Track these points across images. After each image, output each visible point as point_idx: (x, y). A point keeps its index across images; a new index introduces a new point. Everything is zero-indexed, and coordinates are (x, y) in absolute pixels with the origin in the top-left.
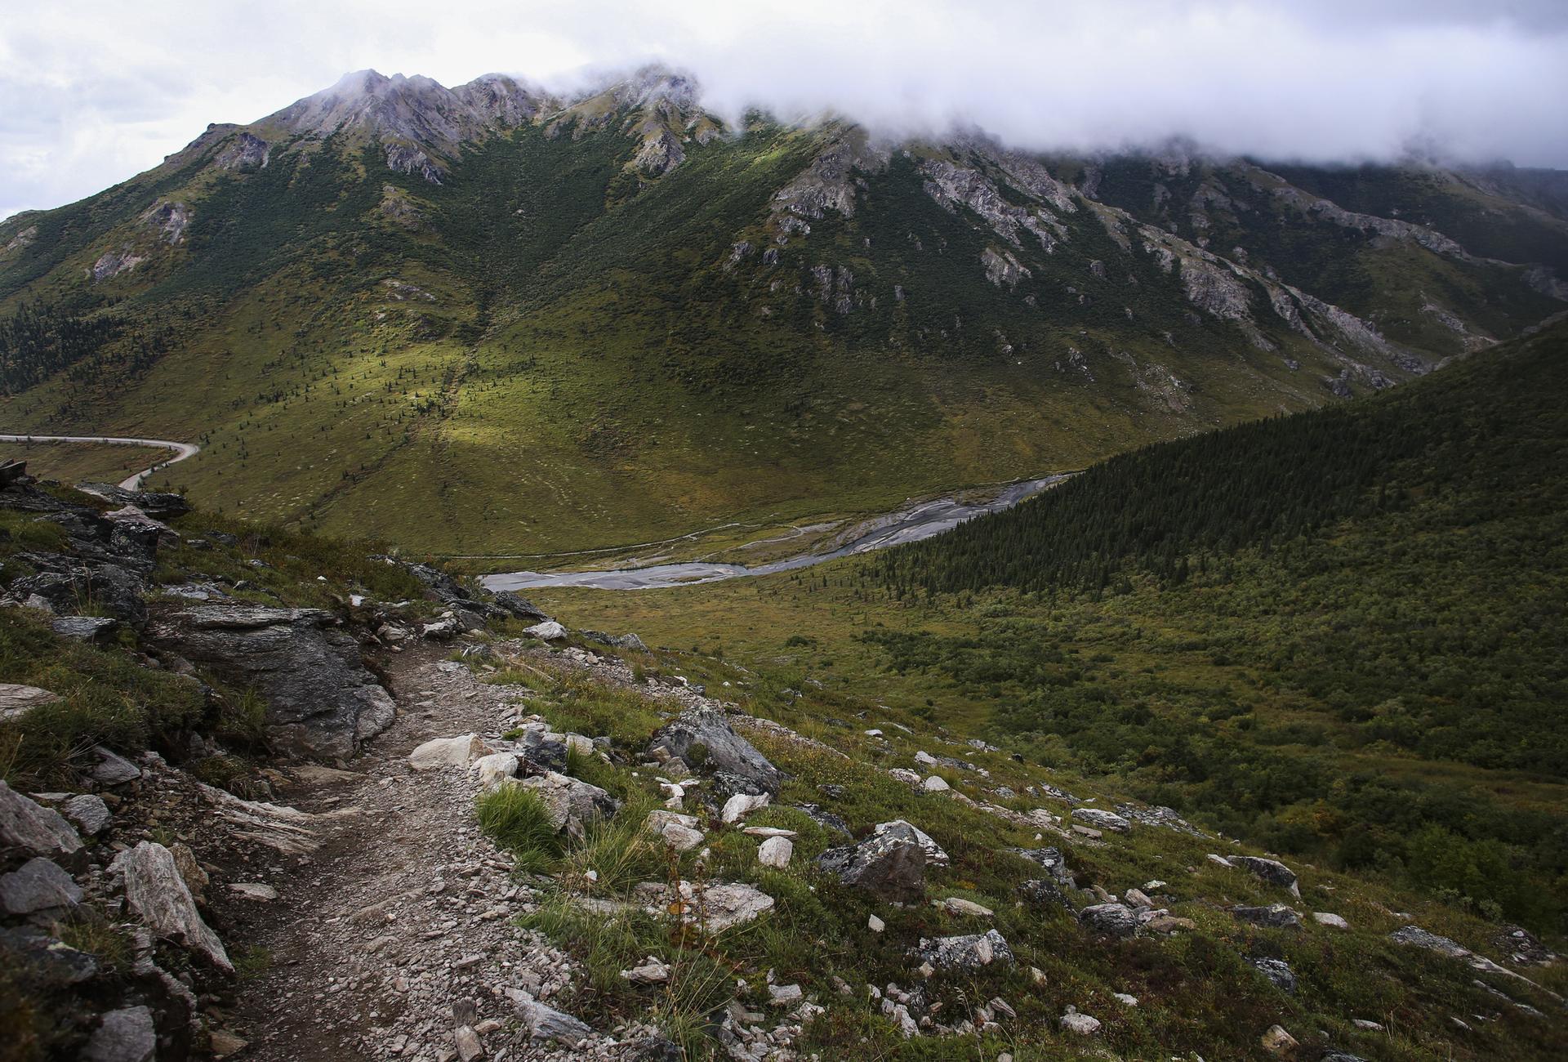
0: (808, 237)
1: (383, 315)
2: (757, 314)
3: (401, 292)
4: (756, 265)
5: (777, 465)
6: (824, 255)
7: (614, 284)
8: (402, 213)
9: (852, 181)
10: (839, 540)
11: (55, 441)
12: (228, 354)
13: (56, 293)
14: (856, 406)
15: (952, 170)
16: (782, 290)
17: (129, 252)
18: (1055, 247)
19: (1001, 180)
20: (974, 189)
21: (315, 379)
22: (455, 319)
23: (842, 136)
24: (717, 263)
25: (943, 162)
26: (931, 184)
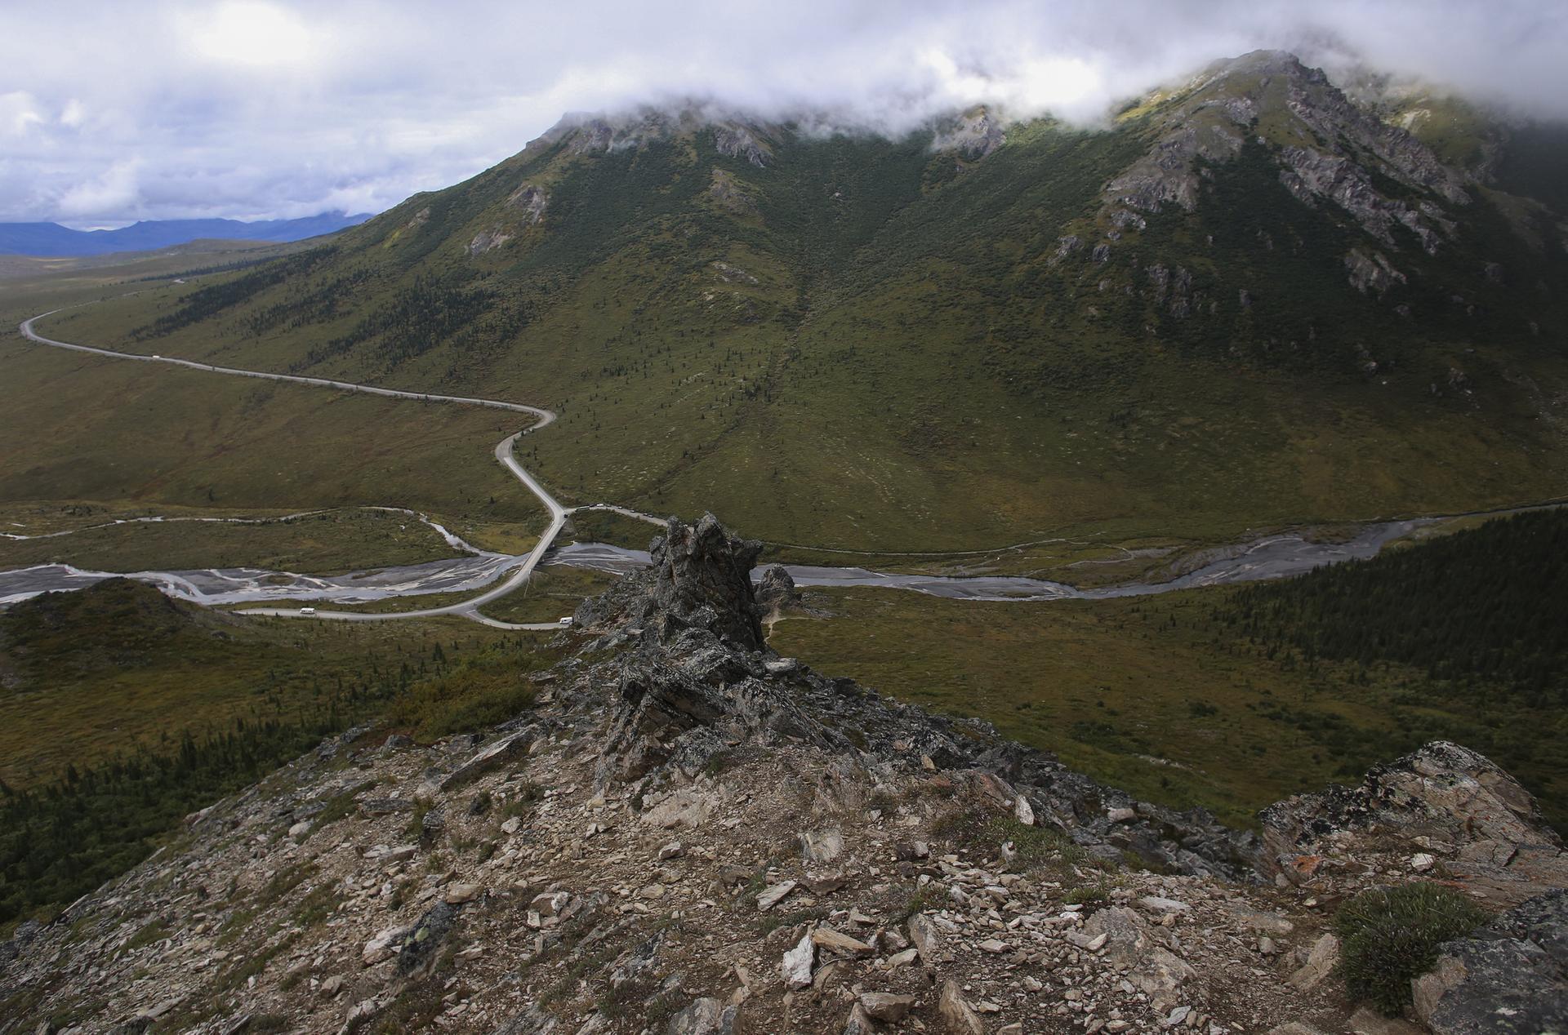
0: (1143, 233)
1: (711, 297)
2: (1084, 314)
3: (727, 274)
4: (1084, 261)
5: (1101, 478)
6: (1160, 253)
7: (932, 274)
8: (729, 197)
9: (1196, 171)
10: (1174, 568)
11: (445, 400)
12: (577, 327)
13: (442, 266)
14: (1189, 420)
15: (1316, 157)
16: (1111, 290)
17: (499, 231)
18: (1439, 248)
19: (1375, 168)
20: (1340, 180)
21: (651, 356)
22: (776, 303)
23: (1185, 120)
24: (1042, 257)
25: (1304, 149)
26: (1289, 174)
